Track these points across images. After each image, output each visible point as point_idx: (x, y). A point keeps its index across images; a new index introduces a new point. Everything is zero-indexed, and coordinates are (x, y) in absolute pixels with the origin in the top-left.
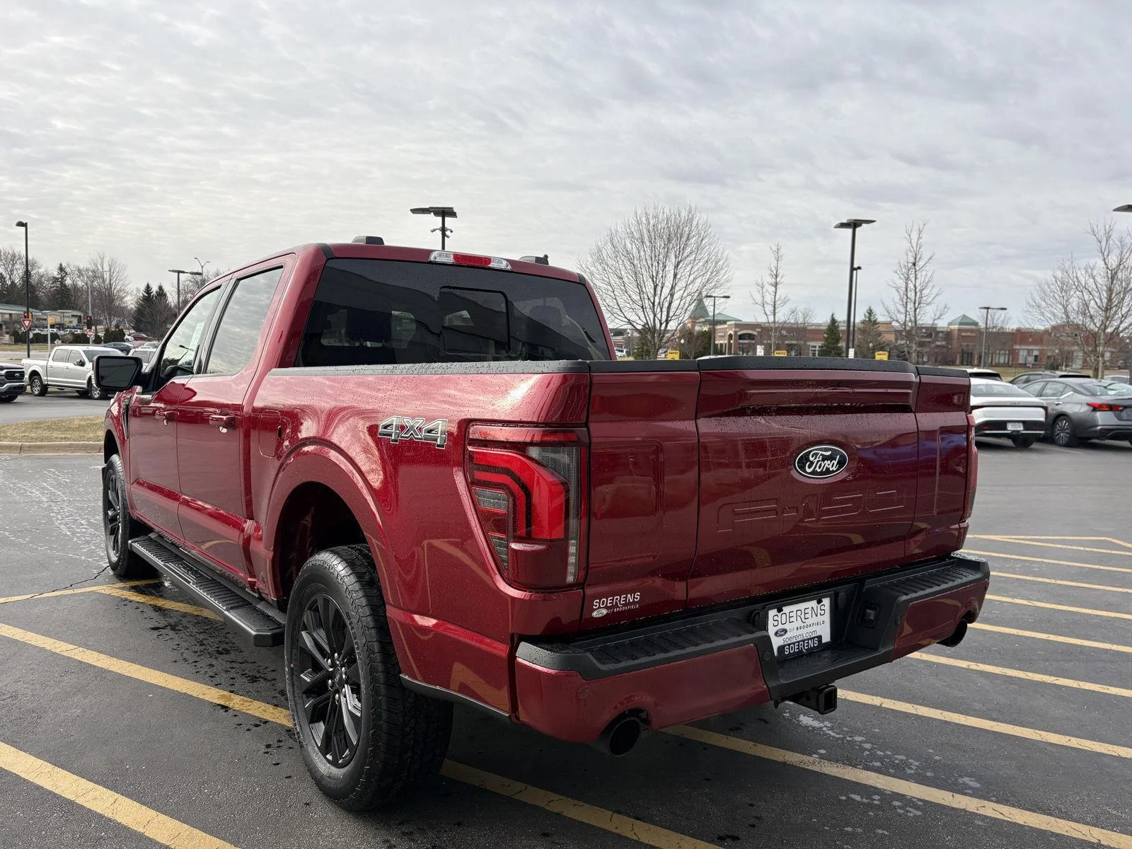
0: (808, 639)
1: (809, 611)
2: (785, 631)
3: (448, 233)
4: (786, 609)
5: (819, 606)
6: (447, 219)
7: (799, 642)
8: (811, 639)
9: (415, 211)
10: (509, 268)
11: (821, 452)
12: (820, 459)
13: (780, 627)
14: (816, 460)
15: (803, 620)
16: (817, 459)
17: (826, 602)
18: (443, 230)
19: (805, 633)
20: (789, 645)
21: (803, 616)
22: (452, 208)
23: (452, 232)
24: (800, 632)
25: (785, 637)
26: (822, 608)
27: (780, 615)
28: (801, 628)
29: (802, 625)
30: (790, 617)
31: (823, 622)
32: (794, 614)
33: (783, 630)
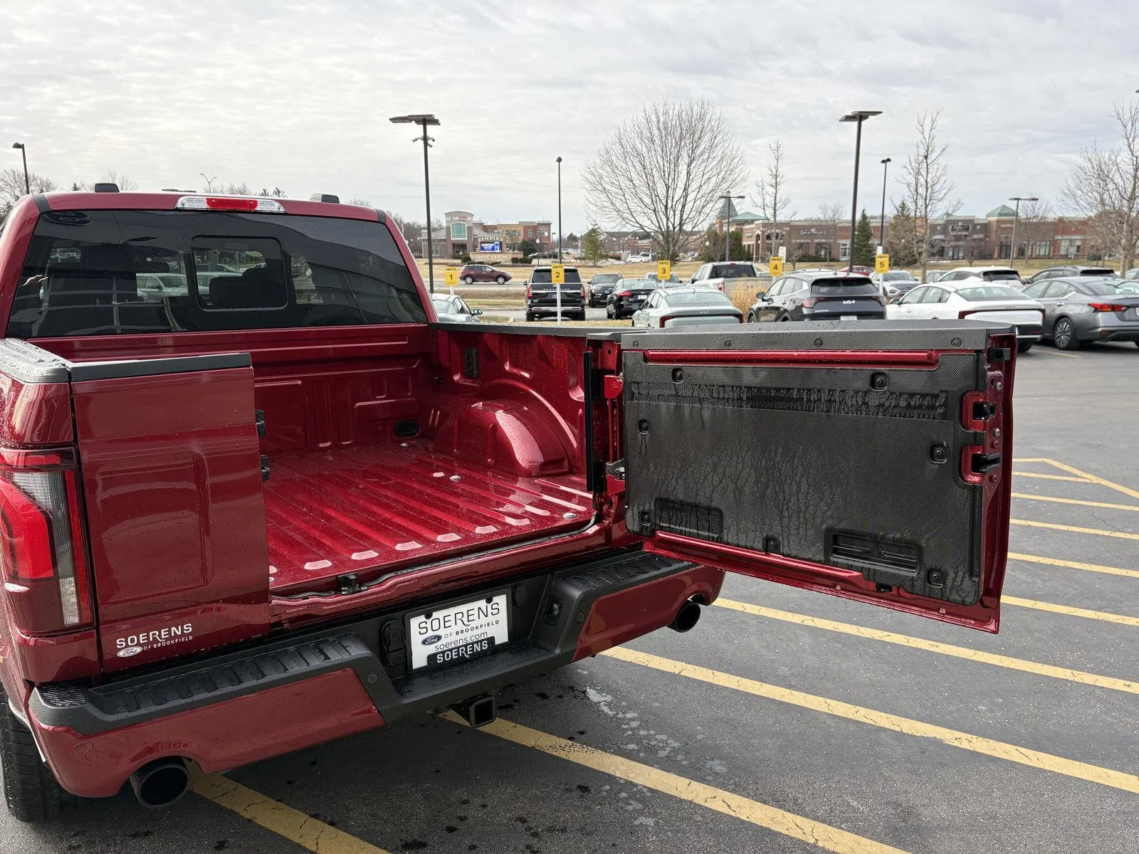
0: (473, 644)
1: (476, 612)
2: (439, 638)
3: (430, 142)
4: (435, 615)
5: (489, 605)
6: (428, 127)
7: (458, 648)
8: (477, 642)
9: (395, 120)
10: (282, 210)
13: (430, 633)
15: (466, 622)
17: (501, 601)
18: (425, 139)
19: (470, 636)
20: (443, 652)
21: (465, 619)
22: (431, 116)
23: (434, 140)
24: (461, 636)
25: (439, 644)
26: (494, 606)
27: (429, 621)
28: (462, 632)
29: (464, 628)
30: (445, 622)
31: (497, 622)
32: (452, 618)
33: (436, 637)
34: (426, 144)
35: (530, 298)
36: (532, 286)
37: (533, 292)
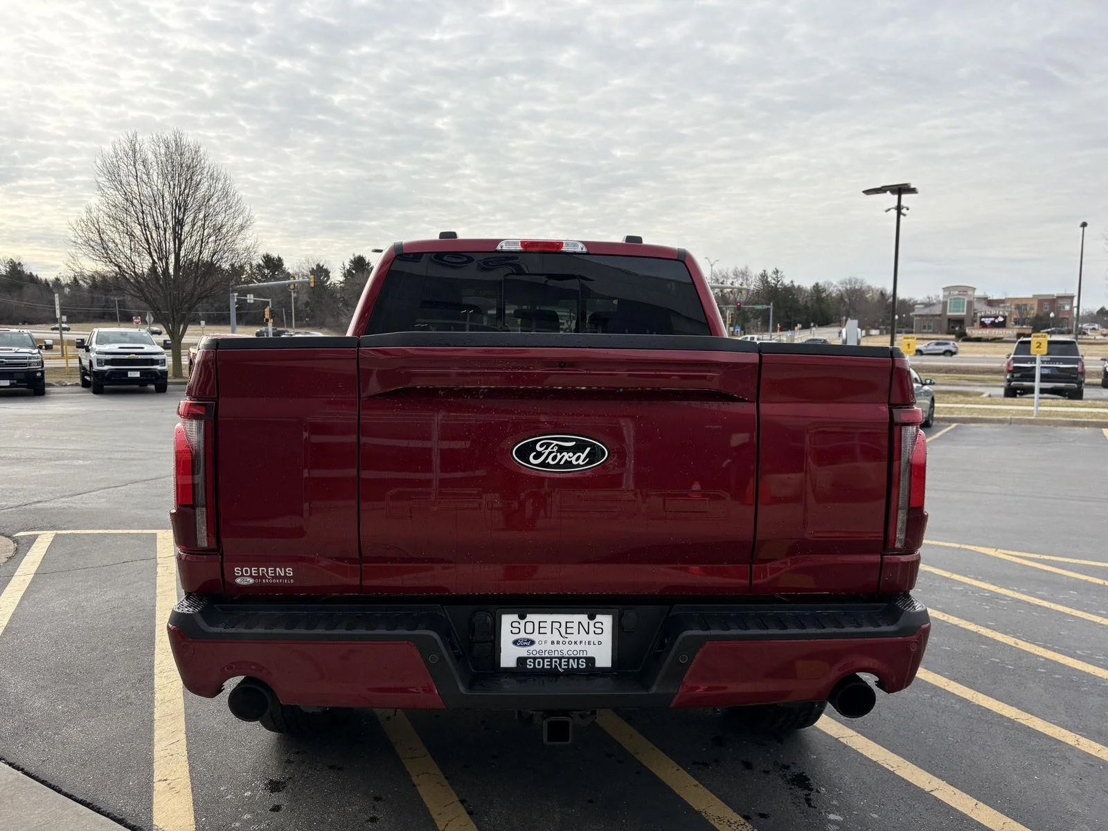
0: (569, 658)
1: (576, 625)
2: (532, 643)
4: (530, 617)
5: (592, 623)
7: (551, 658)
8: (574, 658)
9: (868, 192)
10: (585, 250)
11: (555, 442)
12: (555, 450)
13: (522, 635)
14: (547, 452)
15: (563, 634)
16: (549, 450)
17: (606, 621)
18: (899, 208)
19: (566, 650)
20: (535, 659)
21: (563, 630)
22: (906, 184)
23: (908, 209)
24: (555, 647)
25: (531, 648)
26: (597, 625)
27: (523, 622)
28: (558, 642)
29: (561, 639)
30: (540, 627)
31: (600, 643)
32: (548, 625)
33: (528, 640)
34: (899, 214)
35: (1009, 371)
36: (1013, 358)
37: (1015, 365)
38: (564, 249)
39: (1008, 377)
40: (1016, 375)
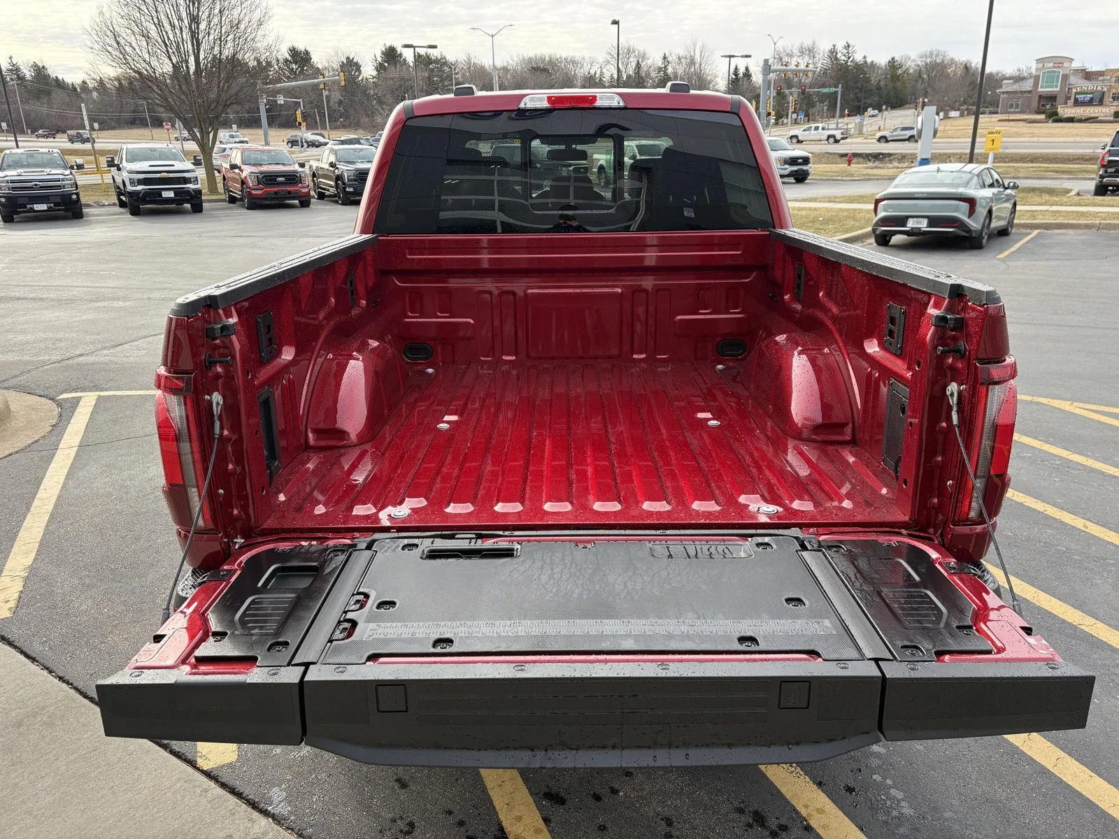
10: (622, 104)
35: (1103, 166)
36: (1109, 151)
37: (1110, 158)
38: (598, 103)
39: (1101, 173)
40: (1109, 170)
